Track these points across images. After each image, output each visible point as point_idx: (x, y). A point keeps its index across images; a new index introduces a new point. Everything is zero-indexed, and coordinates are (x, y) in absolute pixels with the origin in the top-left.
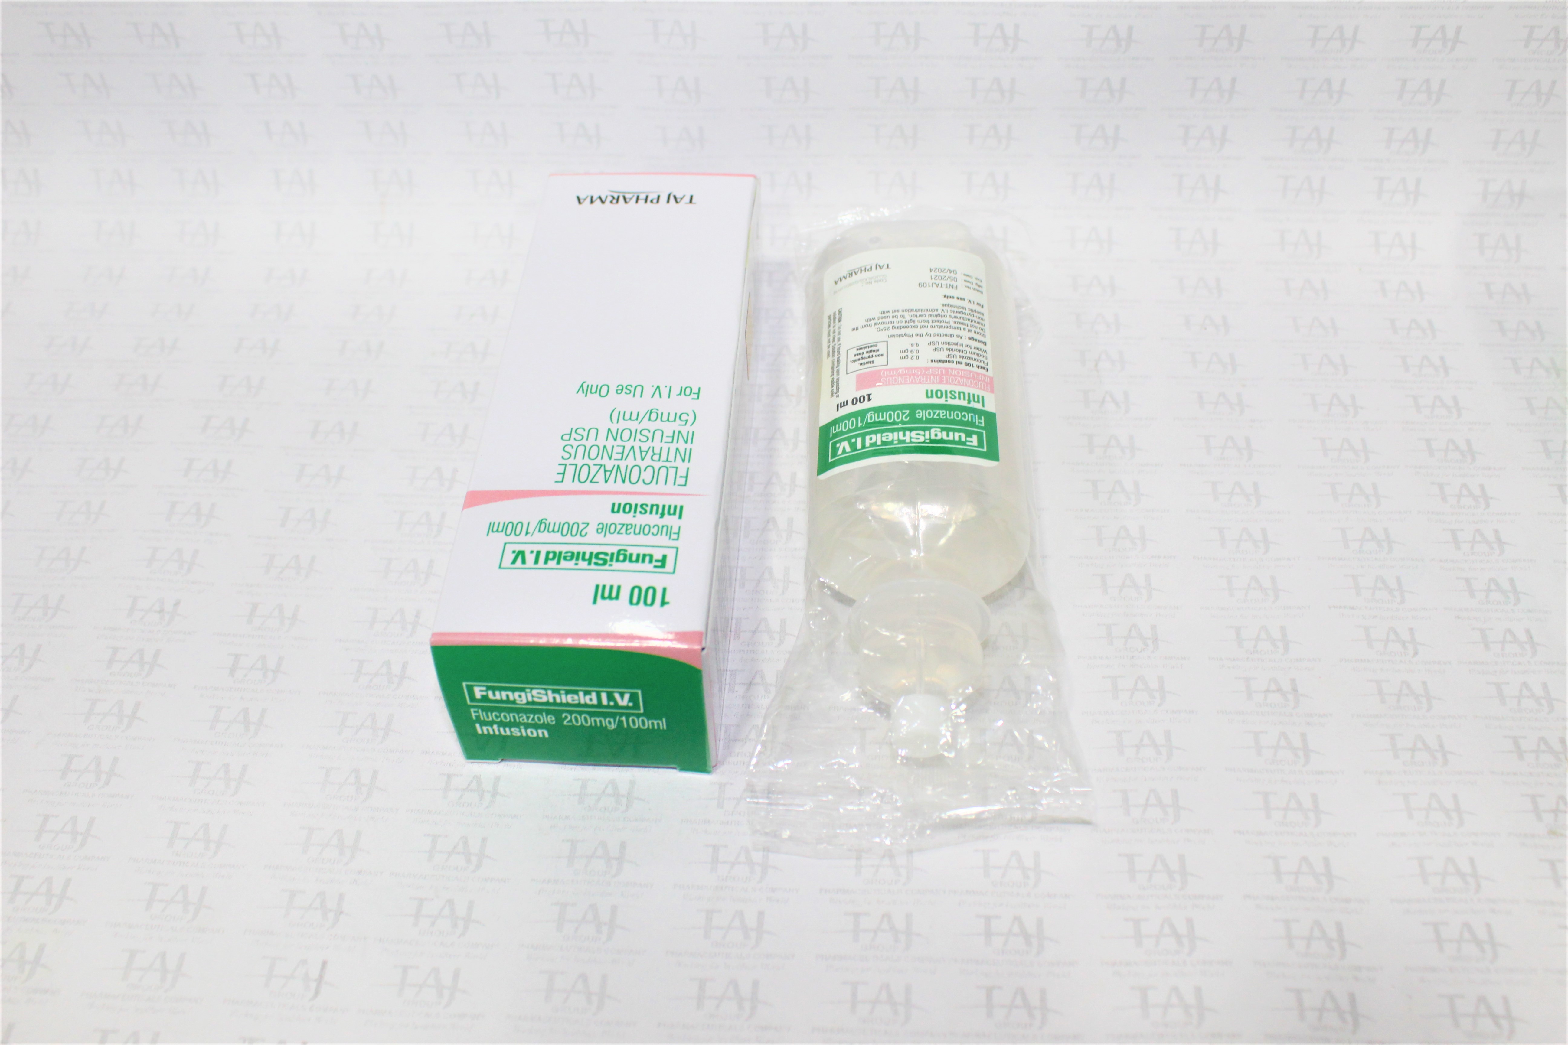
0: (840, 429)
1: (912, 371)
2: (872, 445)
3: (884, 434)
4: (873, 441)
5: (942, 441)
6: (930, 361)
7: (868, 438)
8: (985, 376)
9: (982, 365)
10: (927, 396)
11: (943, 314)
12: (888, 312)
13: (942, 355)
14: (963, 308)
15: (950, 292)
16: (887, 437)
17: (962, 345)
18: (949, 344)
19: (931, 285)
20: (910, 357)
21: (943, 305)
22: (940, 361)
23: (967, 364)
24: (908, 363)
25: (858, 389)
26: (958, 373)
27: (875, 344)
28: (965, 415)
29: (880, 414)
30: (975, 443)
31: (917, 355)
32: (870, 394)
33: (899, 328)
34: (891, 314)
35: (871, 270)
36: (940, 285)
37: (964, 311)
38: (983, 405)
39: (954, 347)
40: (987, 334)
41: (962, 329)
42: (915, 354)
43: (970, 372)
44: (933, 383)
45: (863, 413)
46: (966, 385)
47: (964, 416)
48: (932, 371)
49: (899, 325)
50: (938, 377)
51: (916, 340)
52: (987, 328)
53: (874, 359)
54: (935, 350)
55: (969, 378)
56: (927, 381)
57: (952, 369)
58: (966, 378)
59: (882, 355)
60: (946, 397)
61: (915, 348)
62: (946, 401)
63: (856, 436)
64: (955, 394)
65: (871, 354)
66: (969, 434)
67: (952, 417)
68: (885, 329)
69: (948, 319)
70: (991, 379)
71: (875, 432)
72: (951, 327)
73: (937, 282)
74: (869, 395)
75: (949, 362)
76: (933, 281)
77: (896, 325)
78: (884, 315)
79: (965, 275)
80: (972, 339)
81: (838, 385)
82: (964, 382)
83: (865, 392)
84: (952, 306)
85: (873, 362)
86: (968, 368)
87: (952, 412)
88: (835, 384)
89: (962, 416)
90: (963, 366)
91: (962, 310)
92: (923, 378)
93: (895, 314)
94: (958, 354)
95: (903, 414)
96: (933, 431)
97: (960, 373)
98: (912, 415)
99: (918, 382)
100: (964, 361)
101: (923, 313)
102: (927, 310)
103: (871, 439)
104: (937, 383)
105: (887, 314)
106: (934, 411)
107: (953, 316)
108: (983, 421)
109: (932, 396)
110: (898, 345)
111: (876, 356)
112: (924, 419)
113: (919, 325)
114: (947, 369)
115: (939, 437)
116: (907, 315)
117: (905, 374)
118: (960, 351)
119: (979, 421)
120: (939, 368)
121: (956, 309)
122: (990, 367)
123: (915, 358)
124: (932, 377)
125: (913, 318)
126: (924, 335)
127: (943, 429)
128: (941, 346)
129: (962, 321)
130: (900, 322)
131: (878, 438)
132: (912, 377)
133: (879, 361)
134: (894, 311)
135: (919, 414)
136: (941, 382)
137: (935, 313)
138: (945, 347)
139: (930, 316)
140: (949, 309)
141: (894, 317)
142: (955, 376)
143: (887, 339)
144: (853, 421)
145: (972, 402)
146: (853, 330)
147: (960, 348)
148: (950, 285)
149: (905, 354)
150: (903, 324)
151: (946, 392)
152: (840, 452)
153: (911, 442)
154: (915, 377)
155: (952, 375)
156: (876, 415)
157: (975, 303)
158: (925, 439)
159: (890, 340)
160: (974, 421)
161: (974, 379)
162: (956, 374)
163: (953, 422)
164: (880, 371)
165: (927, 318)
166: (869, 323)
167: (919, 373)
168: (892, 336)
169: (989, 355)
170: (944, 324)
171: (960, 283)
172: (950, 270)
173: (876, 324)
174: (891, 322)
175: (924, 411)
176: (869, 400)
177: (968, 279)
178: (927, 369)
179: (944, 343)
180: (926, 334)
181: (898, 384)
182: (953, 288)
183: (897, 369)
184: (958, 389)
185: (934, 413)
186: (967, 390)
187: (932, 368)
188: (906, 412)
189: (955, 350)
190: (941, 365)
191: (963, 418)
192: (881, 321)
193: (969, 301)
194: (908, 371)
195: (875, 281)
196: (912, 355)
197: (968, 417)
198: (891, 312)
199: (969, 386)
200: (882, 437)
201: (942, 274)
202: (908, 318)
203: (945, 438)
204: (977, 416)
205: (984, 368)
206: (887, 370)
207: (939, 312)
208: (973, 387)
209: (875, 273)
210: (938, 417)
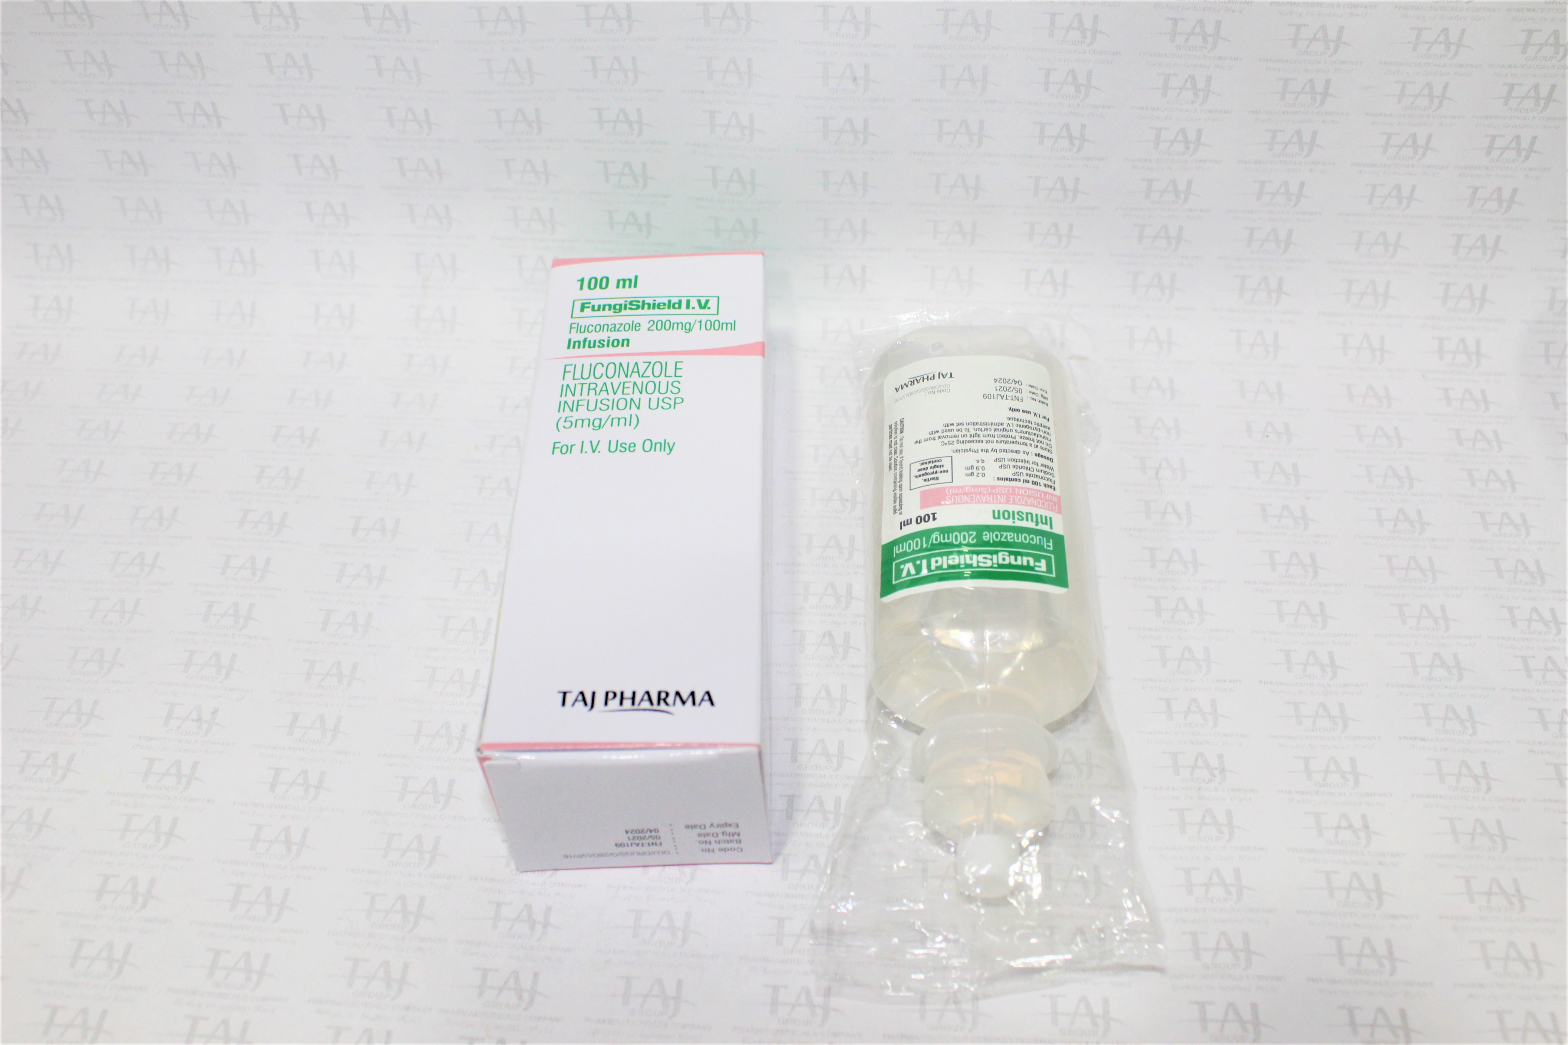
0: (904, 549)
1: (978, 490)
2: (938, 568)
3: (950, 557)
4: (939, 564)
5: (1010, 566)
6: (996, 479)
7: (933, 560)
8: (1052, 495)
9: (1050, 483)
10: (994, 518)
11: (1008, 428)
12: (952, 424)
13: (1009, 473)
14: (1030, 422)
15: (1015, 405)
16: (954, 560)
17: (1028, 462)
18: (1015, 460)
19: (995, 396)
20: (975, 474)
21: (1009, 419)
22: (1007, 479)
23: (1035, 483)
24: (974, 481)
25: (922, 507)
26: (1025, 492)
27: (939, 459)
28: (1033, 537)
29: (946, 535)
30: (1044, 568)
31: (983, 472)
32: (936, 513)
33: (964, 442)
34: (955, 427)
35: (934, 379)
36: (1005, 397)
37: (1030, 425)
38: (1051, 528)
39: (1020, 464)
40: (1054, 449)
41: (1028, 445)
42: (981, 471)
43: (1038, 491)
44: (1000, 503)
45: (927, 533)
46: (1034, 506)
47: (1032, 539)
48: (999, 490)
49: (964, 439)
50: (1005, 497)
51: (982, 456)
52: (1053, 443)
53: (938, 475)
54: (1001, 467)
55: (1037, 498)
56: (993, 500)
57: (1019, 488)
58: (1034, 498)
59: (947, 471)
60: (1014, 518)
61: (980, 464)
62: (1014, 522)
63: (921, 558)
64: (1022, 515)
65: (935, 470)
66: (1037, 559)
67: (1020, 541)
68: (949, 443)
69: (1013, 434)
70: (1059, 498)
71: (941, 555)
72: (1017, 443)
73: (1002, 393)
74: (934, 514)
75: (1016, 480)
76: (998, 392)
77: (961, 439)
78: (947, 428)
79: (1030, 386)
80: (1038, 455)
81: (901, 501)
82: (1031, 502)
83: (929, 511)
84: (1018, 420)
85: (937, 478)
86: (1035, 487)
87: (1020, 535)
88: (898, 499)
89: (1030, 539)
90: (1030, 485)
91: (1027, 424)
92: (990, 497)
93: (959, 427)
94: (1025, 471)
95: (970, 535)
96: (1000, 554)
97: (1028, 492)
98: (979, 536)
99: (984, 501)
100: (1031, 479)
101: (989, 427)
102: (992, 424)
103: (937, 562)
104: (1003, 503)
105: (951, 427)
106: (1002, 533)
107: (1019, 431)
108: (1051, 544)
109: (999, 518)
110: (963, 461)
111: (941, 472)
112: (991, 542)
113: (984, 439)
114: (1013, 488)
115: (1007, 562)
116: (971, 428)
117: (972, 493)
118: (1026, 468)
119: (1048, 544)
120: (1005, 487)
121: (1021, 423)
122: (1057, 485)
123: (980, 475)
124: (999, 496)
125: (978, 433)
126: (990, 451)
127: (1011, 553)
128: (1007, 463)
129: (1027, 436)
130: (965, 436)
131: (944, 561)
132: (978, 496)
133: (943, 477)
134: (958, 424)
135: (986, 537)
136: (1008, 502)
137: (1001, 427)
138: (1012, 463)
139: (996, 430)
140: (1015, 423)
141: (958, 430)
142: (1022, 495)
143: (951, 454)
144: (917, 542)
145: (1040, 524)
146: (916, 442)
147: (1026, 465)
148: (1015, 397)
149: (970, 471)
150: (968, 439)
151: (1013, 512)
152: (904, 574)
153: (978, 567)
154: (982, 496)
155: (1018, 494)
156: (942, 535)
157: (1041, 417)
158: (993, 564)
159: (955, 455)
160: (1042, 544)
161: (1042, 499)
162: (1023, 493)
163: (1022, 545)
164: (945, 488)
165: (992, 433)
166: (932, 436)
167: (985, 491)
168: (957, 451)
169: (1056, 472)
170: (1010, 439)
171: (1026, 395)
172: (1015, 381)
173: (940, 437)
174: (956, 436)
175: (991, 533)
176: (934, 519)
177: (1033, 390)
178: (993, 487)
179: (1011, 460)
180: (992, 450)
181: (964, 503)
182: (1018, 400)
183: (963, 487)
184: (1025, 509)
185: (1002, 536)
186: (1034, 511)
187: (999, 486)
188: (973, 534)
189: (1022, 467)
190: (1007, 483)
191: (1031, 542)
192: (945, 434)
193: (1035, 414)
194: (974, 490)
195: (938, 391)
196: (978, 472)
197: (1036, 540)
198: (955, 424)
199: (1037, 507)
200: (948, 559)
201: (1007, 385)
202: (973, 432)
203: (1013, 562)
204: (1045, 539)
205: (1051, 487)
206: (952, 487)
207: (1005, 426)
208: (1041, 508)
209: (937, 382)
210: (1005, 540)
